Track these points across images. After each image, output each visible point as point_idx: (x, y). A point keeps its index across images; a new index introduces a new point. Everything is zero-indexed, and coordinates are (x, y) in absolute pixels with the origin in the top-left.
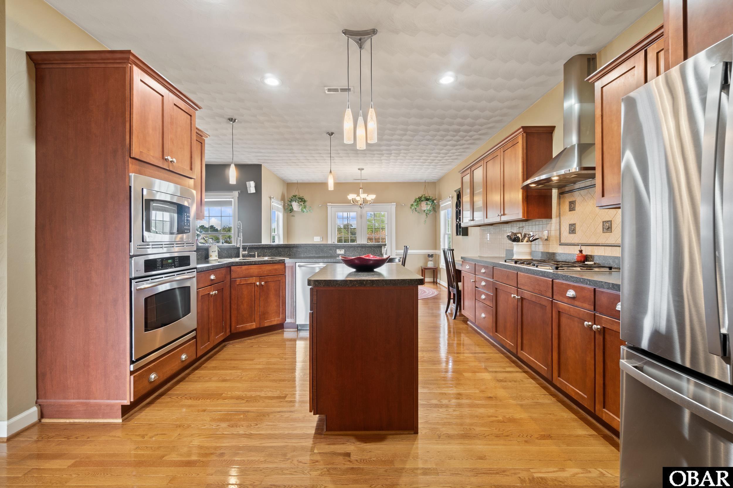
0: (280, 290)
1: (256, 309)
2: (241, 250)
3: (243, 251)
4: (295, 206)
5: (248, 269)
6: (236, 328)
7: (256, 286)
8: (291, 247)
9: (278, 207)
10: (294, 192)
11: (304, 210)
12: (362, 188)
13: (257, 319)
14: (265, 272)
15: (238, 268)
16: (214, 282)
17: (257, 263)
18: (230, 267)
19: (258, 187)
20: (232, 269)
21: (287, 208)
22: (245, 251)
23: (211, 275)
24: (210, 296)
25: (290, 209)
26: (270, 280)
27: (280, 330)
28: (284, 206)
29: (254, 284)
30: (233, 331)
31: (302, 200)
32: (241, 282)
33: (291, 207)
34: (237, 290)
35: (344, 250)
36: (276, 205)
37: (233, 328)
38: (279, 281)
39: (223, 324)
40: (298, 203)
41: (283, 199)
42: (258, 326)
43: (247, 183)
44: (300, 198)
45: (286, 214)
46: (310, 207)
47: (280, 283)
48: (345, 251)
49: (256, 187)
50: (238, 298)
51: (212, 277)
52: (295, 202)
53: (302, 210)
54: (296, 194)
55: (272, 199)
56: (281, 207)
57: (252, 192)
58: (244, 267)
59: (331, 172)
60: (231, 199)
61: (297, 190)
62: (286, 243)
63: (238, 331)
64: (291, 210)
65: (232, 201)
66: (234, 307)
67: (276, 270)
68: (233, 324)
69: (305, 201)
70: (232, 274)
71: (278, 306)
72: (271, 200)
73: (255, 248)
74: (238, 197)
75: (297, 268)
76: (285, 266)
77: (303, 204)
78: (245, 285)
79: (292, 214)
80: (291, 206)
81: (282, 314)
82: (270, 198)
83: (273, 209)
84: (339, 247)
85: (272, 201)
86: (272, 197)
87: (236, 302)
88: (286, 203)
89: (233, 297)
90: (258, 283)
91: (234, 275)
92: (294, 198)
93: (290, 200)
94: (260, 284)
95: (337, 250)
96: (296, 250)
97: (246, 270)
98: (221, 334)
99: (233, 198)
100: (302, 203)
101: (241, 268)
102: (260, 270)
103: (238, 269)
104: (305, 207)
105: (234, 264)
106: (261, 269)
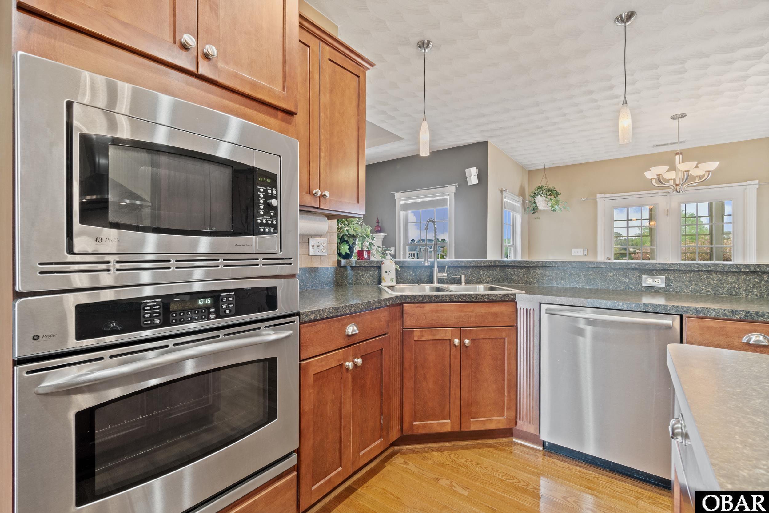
0: (504, 357)
1: (452, 392)
2: (436, 270)
3: (440, 272)
4: (541, 202)
5: (437, 311)
6: (412, 426)
7: (452, 347)
8: (530, 267)
9: (513, 204)
10: (539, 182)
11: (556, 207)
12: (681, 154)
13: (455, 413)
14: (473, 319)
15: (417, 307)
16: (357, 339)
17: (456, 300)
18: (401, 304)
19: (482, 176)
20: (405, 308)
21: (529, 207)
22: (443, 272)
23: (346, 325)
24: (344, 369)
25: (532, 208)
26: (481, 336)
27: (505, 440)
28: (523, 203)
29: (448, 341)
30: (407, 432)
31: (553, 193)
32: (422, 336)
33: (534, 205)
34: (415, 351)
35: (664, 277)
36: (512, 202)
37: (406, 425)
38: (503, 340)
39: (382, 422)
40: (546, 197)
41: (522, 193)
42: (457, 428)
43: (466, 170)
44: (549, 190)
45: (526, 216)
46: (567, 202)
47: (504, 343)
48: (668, 280)
49: (479, 176)
50: (416, 367)
51: (351, 329)
52: (541, 196)
53: (552, 207)
54: (543, 184)
55: (504, 193)
56: (518, 205)
57: (473, 183)
58: (428, 307)
59: (625, 102)
60: (446, 197)
61: (544, 177)
62: (526, 259)
63: (415, 432)
64: (535, 209)
65: (447, 198)
66: (409, 384)
67: (495, 315)
68: (407, 419)
69: (557, 194)
70: (404, 318)
71: (500, 391)
72: (502, 194)
73: (462, 267)
74: (455, 193)
75: (544, 316)
76: (516, 309)
77: (554, 199)
78: (431, 342)
79: (535, 215)
80: (535, 203)
81: (508, 409)
82: (502, 191)
83: (505, 208)
84: (650, 270)
85: (504, 196)
86: (504, 190)
87: (412, 375)
88: (527, 199)
89: (406, 365)
90: (456, 341)
91: (409, 322)
92: (539, 191)
93: (533, 195)
94: (462, 342)
95: (644, 277)
96: (541, 274)
97: (432, 311)
98: (377, 443)
99: (448, 195)
100: (552, 197)
101: (423, 307)
102: (463, 314)
103: (416, 310)
104: (557, 203)
105: (409, 300)
106: (462, 311)
